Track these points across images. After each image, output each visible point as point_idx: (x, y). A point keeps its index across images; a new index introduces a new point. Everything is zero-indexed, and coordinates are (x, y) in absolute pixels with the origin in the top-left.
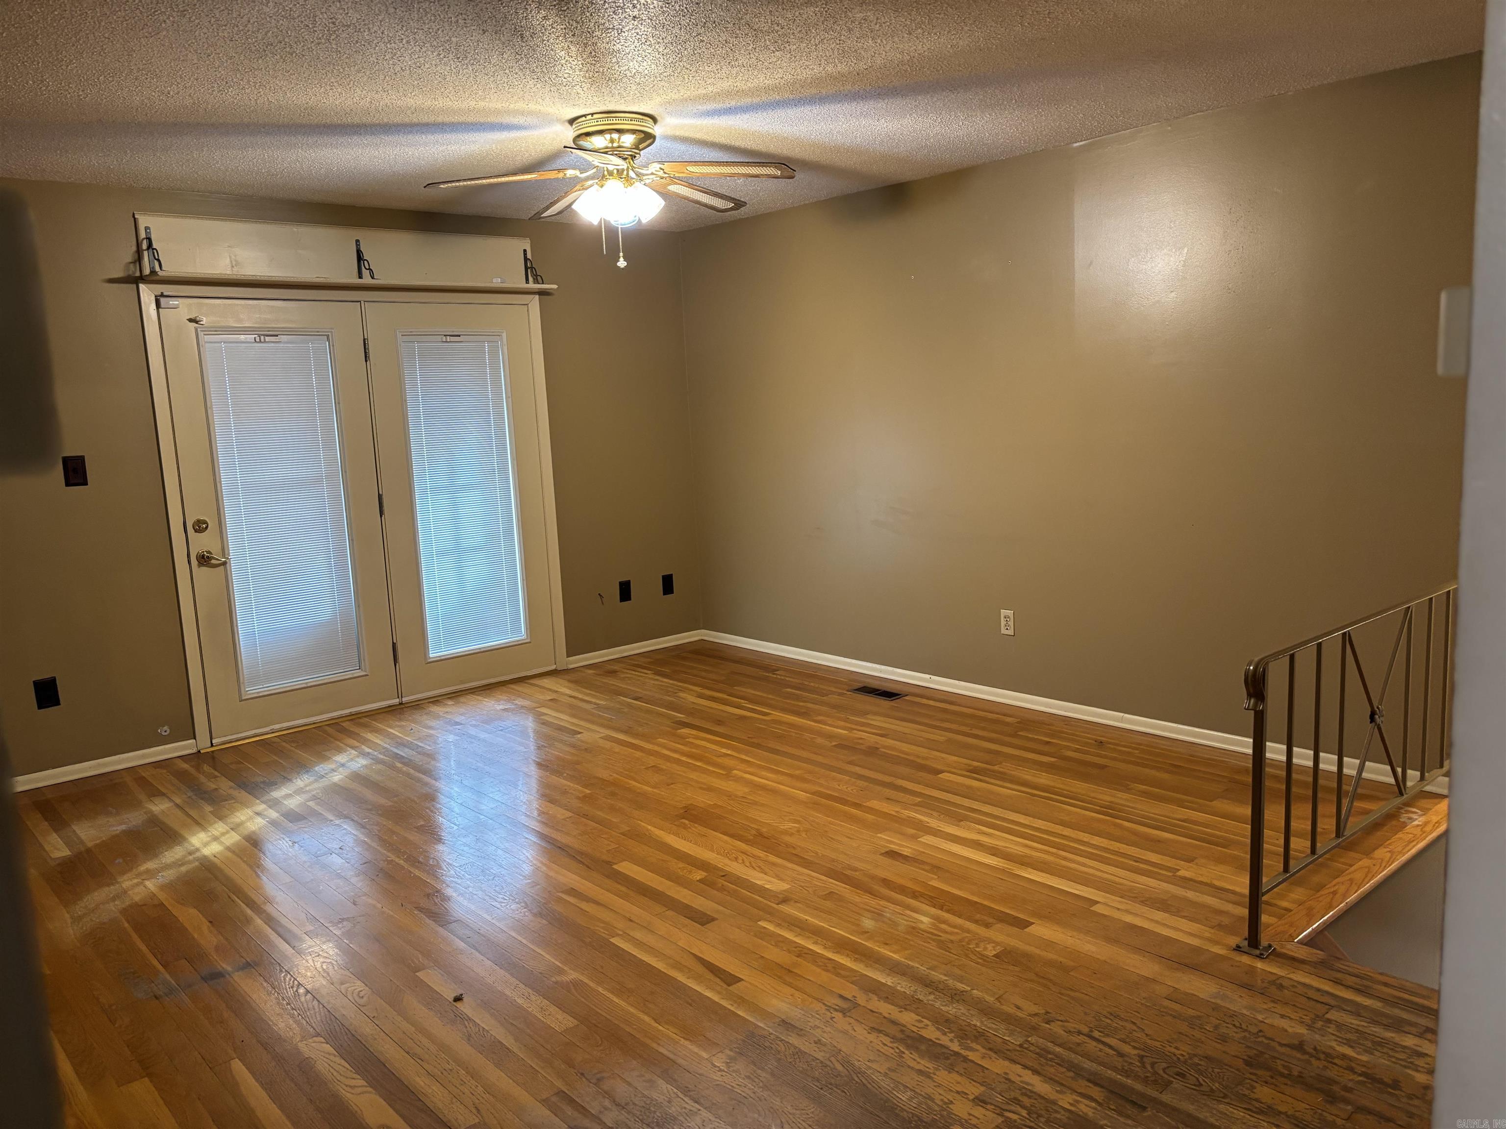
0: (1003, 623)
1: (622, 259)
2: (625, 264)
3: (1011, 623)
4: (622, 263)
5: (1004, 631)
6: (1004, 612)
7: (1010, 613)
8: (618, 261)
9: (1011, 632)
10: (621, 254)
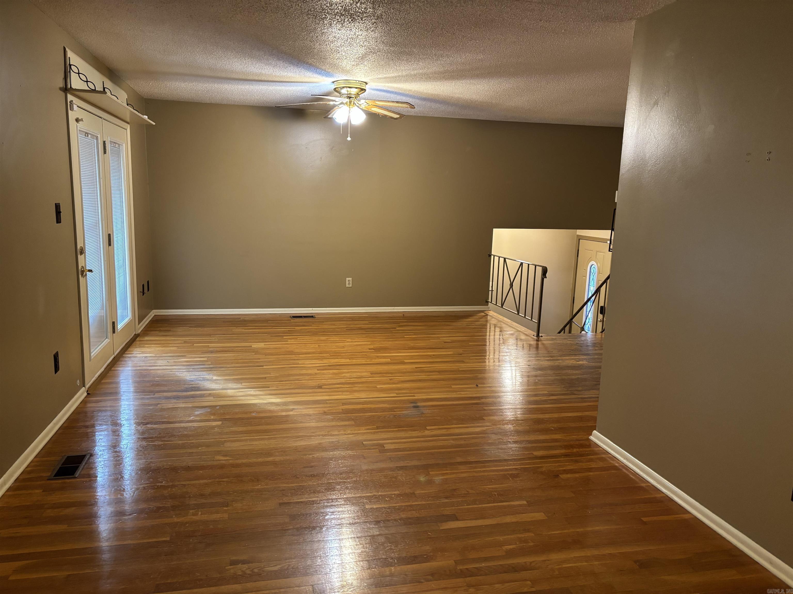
0: (347, 283)
1: (349, 137)
2: (350, 139)
3: (351, 283)
4: (349, 139)
5: (347, 286)
6: (347, 279)
7: (350, 279)
8: (348, 138)
9: (351, 286)
10: (349, 135)
